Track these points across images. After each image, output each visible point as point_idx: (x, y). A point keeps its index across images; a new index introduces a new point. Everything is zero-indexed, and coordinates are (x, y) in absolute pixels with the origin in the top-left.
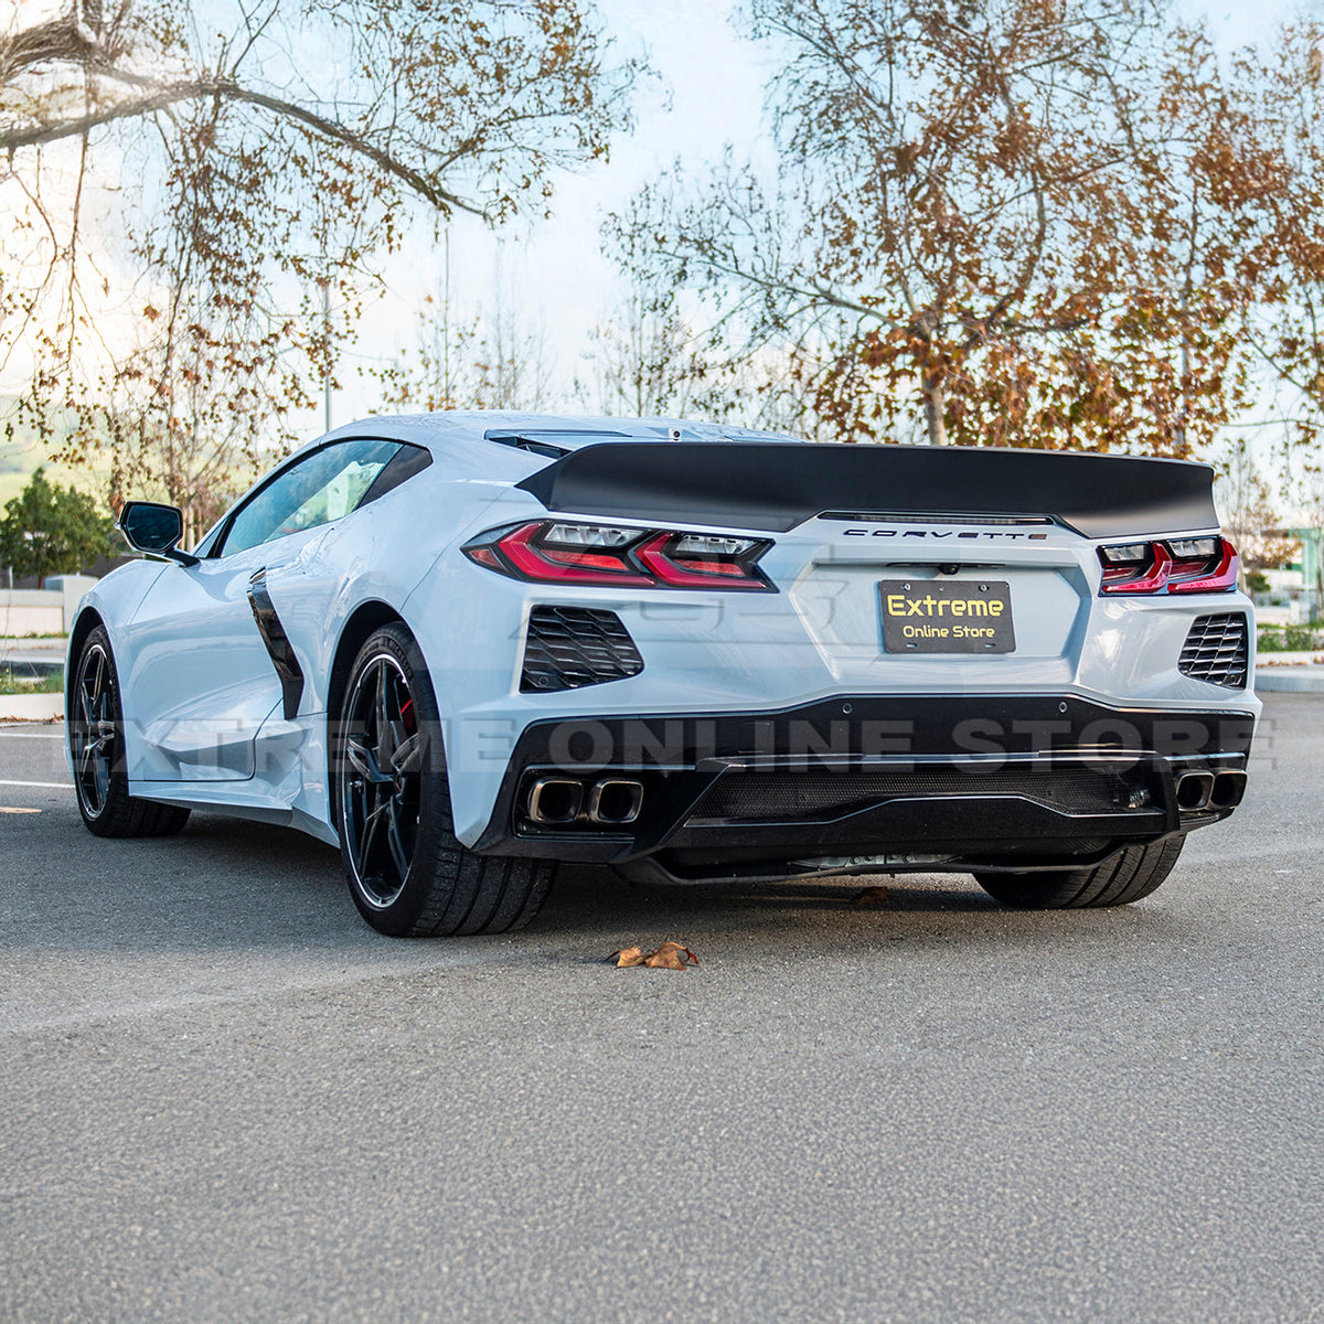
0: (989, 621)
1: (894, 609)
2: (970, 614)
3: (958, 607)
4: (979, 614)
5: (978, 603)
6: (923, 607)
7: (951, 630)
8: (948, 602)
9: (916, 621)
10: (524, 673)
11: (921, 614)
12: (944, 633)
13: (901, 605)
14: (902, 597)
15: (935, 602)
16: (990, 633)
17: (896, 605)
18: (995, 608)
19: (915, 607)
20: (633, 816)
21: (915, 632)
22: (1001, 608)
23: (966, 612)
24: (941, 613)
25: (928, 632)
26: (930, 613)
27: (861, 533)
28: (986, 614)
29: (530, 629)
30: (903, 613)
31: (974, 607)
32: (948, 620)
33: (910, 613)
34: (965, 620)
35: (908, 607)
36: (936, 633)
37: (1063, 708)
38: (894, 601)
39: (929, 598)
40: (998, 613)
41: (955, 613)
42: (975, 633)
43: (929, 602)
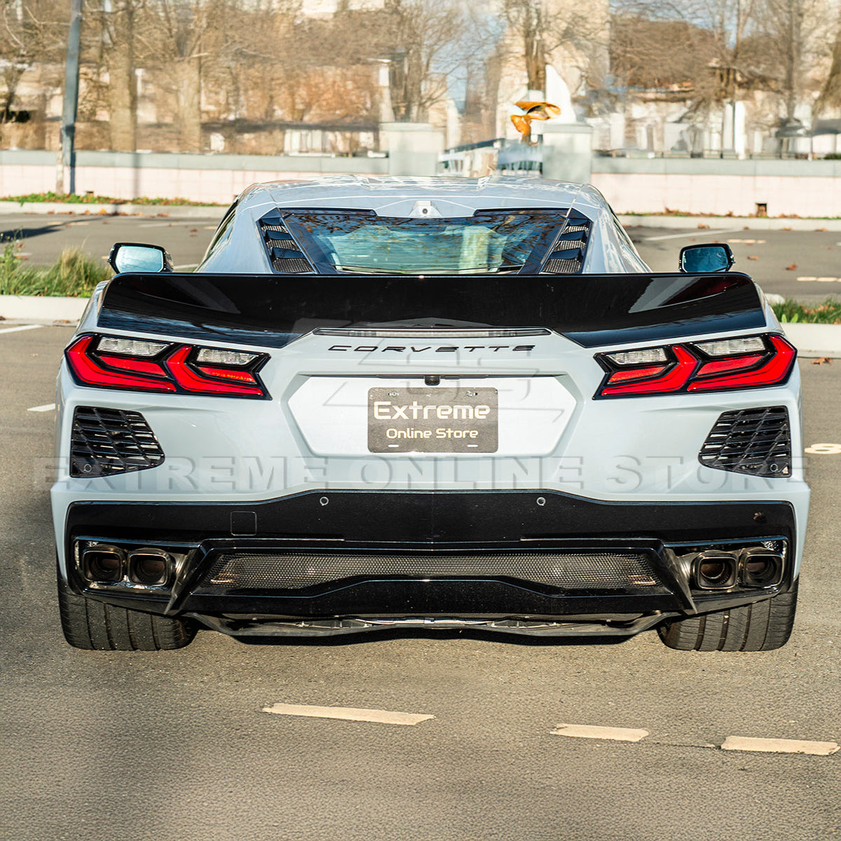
0: (474, 424)
1: (380, 414)
2: (456, 417)
3: (444, 412)
4: (464, 417)
5: (464, 408)
6: (408, 412)
7: (434, 432)
8: (434, 407)
9: (400, 424)
11: (405, 417)
12: (426, 435)
13: (387, 410)
14: (389, 403)
15: (421, 407)
16: (474, 434)
17: (382, 410)
18: (481, 413)
19: (400, 412)
21: (398, 434)
22: (488, 411)
23: (451, 416)
24: (426, 417)
25: (409, 434)
26: (415, 417)
27: (343, 348)
28: (471, 417)
30: (388, 417)
31: (460, 411)
32: (434, 423)
33: (395, 417)
34: (451, 423)
35: (393, 413)
36: (419, 434)
37: (541, 502)
38: (380, 407)
39: (416, 403)
40: (484, 417)
41: (440, 417)
42: (458, 434)
43: (415, 407)
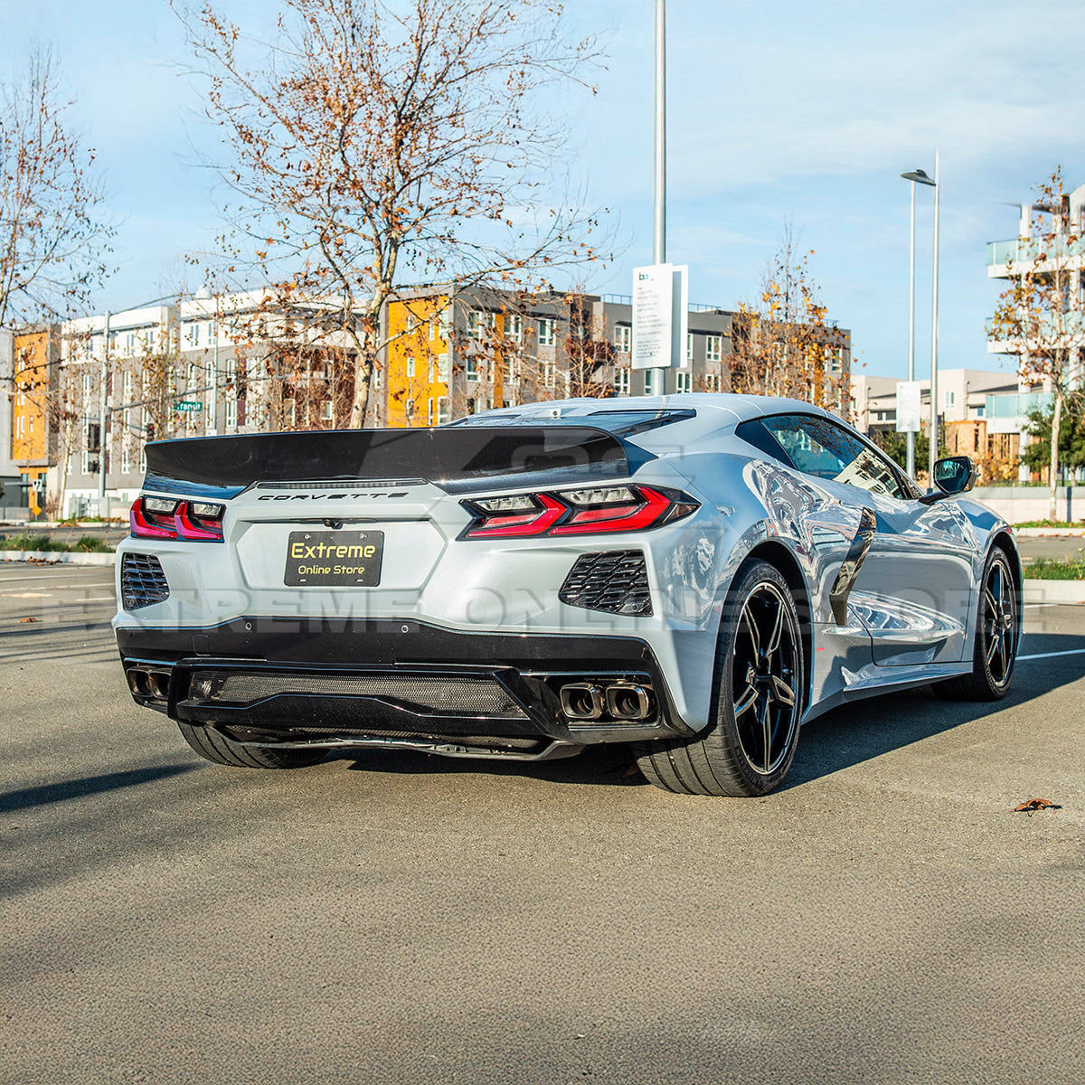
0: (363, 562)
1: (296, 554)
2: (349, 556)
3: (341, 551)
4: (356, 556)
5: (356, 548)
6: (316, 552)
7: (332, 569)
8: (334, 548)
9: (309, 562)
10: (123, 596)
11: (313, 556)
12: (327, 571)
13: (301, 550)
14: (302, 544)
15: (325, 548)
16: (361, 570)
17: (298, 550)
18: (368, 551)
19: (310, 551)
21: (307, 570)
22: (373, 551)
23: (346, 555)
24: (328, 556)
25: (315, 570)
26: (320, 556)
27: (267, 498)
28: (361, 556)
30: (301, 556)
31: (353, 550)
32: (332, 561)
33: (306, 556)
34: (346, 561)
35: (305, 552)
36: (321, 571)
37: (405, 629)
38: (296, 547)
39: (322, 544)
40: (370, 556)
41: (338, 556)
42: (350, 570)
43: (321, 548)
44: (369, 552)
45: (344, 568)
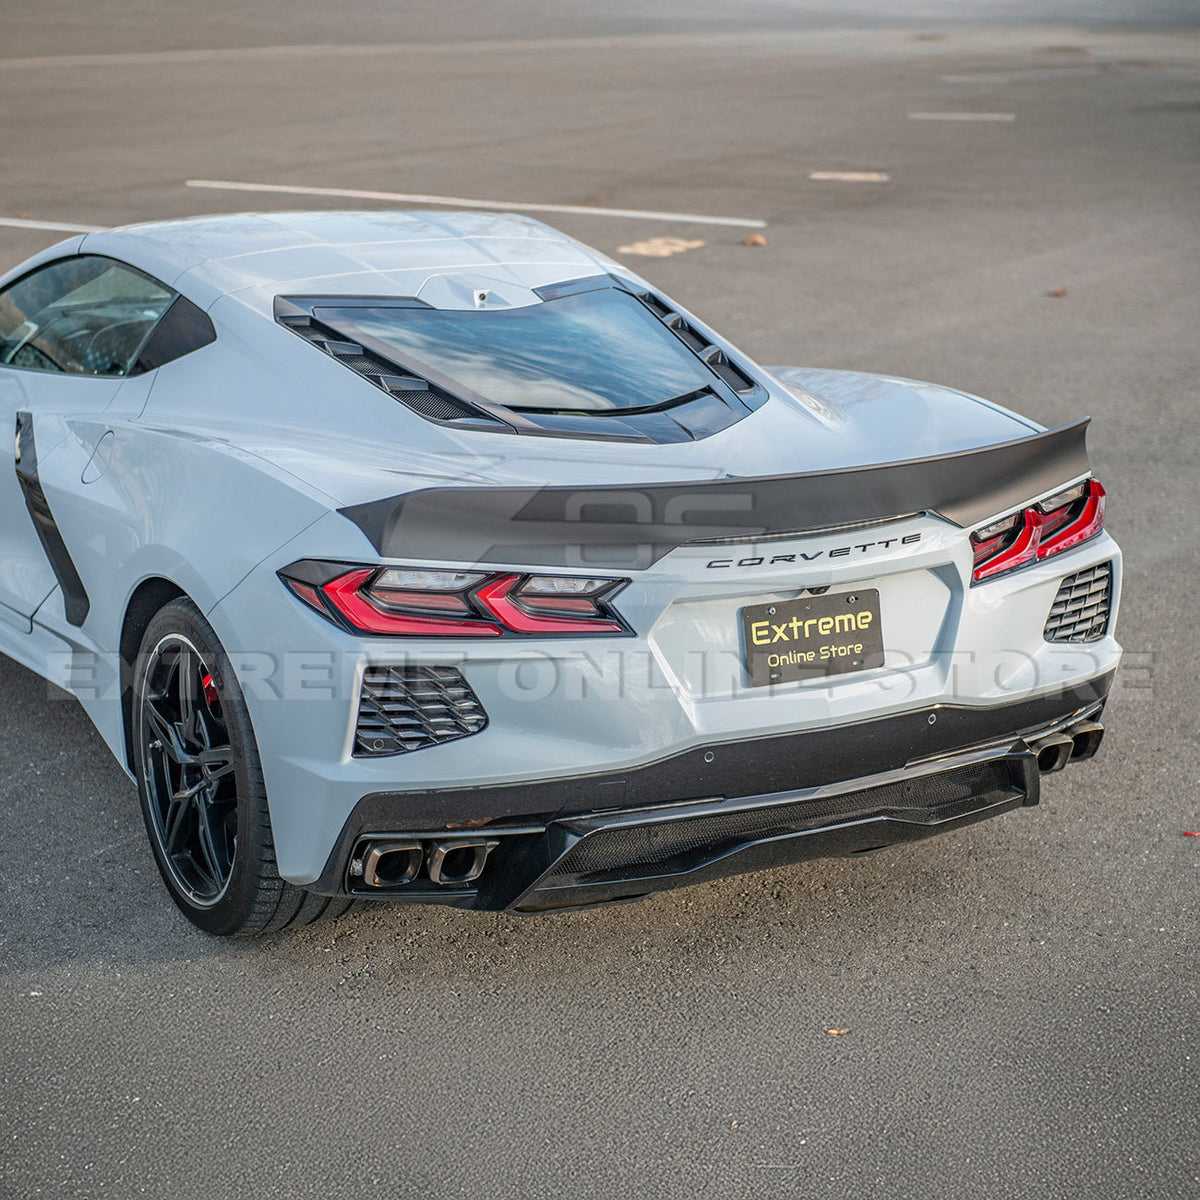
0: (857, 636)
1: (759, 638)
2: (838, 630)
3: (826, 625)
4: (847, 629)
5: (845, 618)
6: (789, 631)
7: (817, 652)
8: (814, 621)
9: (782, 647)
10: (357, 737)
11: (786, 638)
12: (810, 657)
13: (766, 632)
14: (767, 623)
15: (801, 624)
16: (858, 648)
17: (760, 633)
18: (862, 620)
19: (780, 632)
20: (474, 873)
21: (780, 660)
22: (869, 620)
23: (833, 629)
24: (807, 635)
25: (793, 658)
26: (796, 637)
27: (724, 564)
28: (854, 628)
29: (363, 691)
30: (768, 641)
31: (842, 622)
32: (814, 642)
33: (775, 640)
34: (834, 638)
35: (772, 634)
36: (802, 657)
37: (932, 720)
38: (758, 629)
39: (795, 619)
40: (866, 626)
41: (822, 632)
42: (842, 651)
43: (795, 624)
44: (864, 621)
45: (833, 649)
